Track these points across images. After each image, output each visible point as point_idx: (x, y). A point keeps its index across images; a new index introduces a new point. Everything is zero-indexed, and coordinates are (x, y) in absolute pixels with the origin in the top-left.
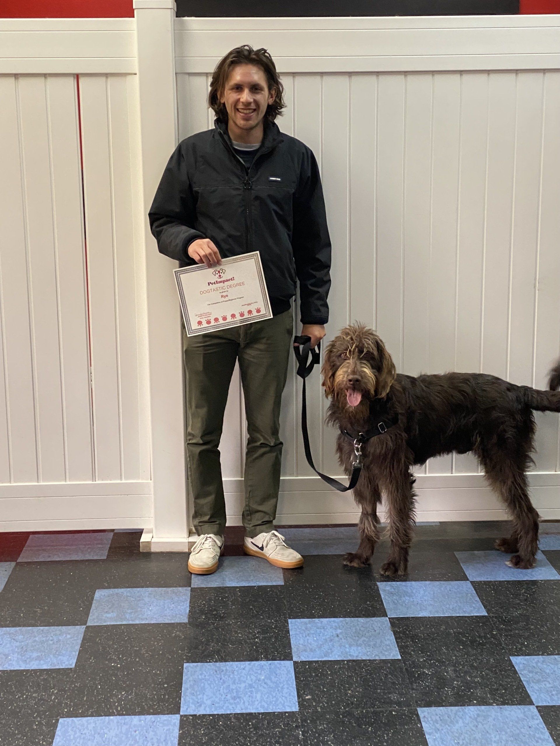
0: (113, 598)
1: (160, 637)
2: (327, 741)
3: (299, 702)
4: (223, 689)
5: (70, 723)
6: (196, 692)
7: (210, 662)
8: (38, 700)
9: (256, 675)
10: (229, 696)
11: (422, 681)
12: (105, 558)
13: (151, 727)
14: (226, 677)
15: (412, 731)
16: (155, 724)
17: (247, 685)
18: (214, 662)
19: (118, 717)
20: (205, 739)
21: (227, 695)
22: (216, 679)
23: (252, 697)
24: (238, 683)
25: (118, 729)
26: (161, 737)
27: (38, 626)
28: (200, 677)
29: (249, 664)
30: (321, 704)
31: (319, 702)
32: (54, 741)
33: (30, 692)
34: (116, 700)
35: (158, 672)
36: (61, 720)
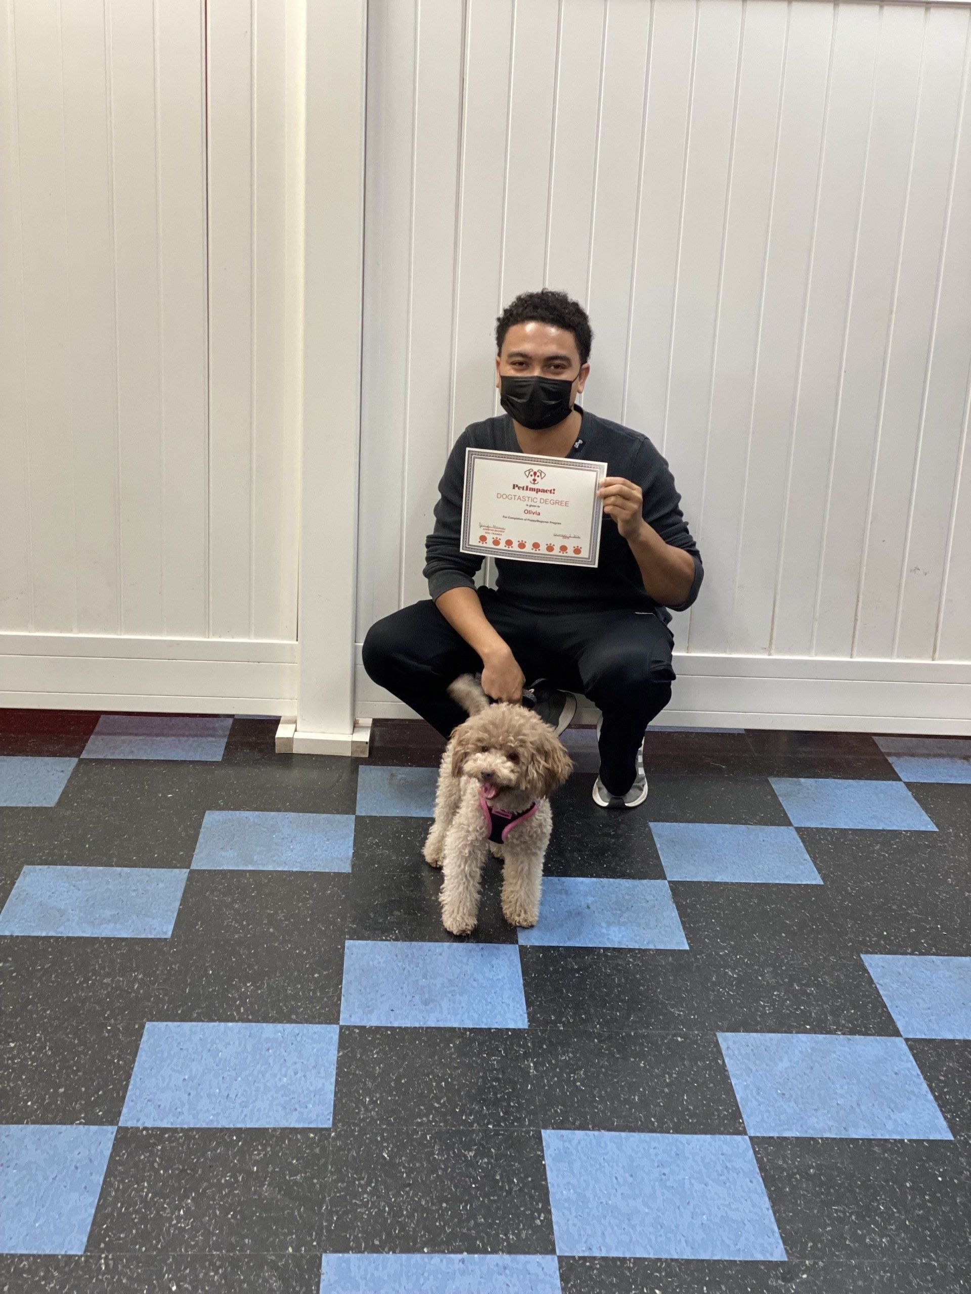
0: (233, 825)
1: (308, 894)
2: (575, 1081)
3: (529, 1014)
4: (408, 986)
5: (163, 1029)
6: (365, 988)
7: (386, 940)
8: (112, 988)
9: (460, 965)
10: (417, 997)
11: (724, 989)
12: (219, 758)
13: (292, 1044)
14: (412, 966)
15: (710, 1071)
16: (299, 1039)
17: (446, 981)
18: (396, 940)
19: (240, 1024)
20: (379, 1068)
21: (413, 997)
22: (396, 969)
23: (454, 1002)
24: (431, 978)
25: (240, 1044)
26: (308, 1060)
27: (112, 866)
28: (371, 963)
29: (449, 947)
30: (564, 1019)
31: (560, 1015)
32: (137, 1059)
33: (100, 975)
34: (236, 996)
35: (305, 953)
36: (148, 1025)
